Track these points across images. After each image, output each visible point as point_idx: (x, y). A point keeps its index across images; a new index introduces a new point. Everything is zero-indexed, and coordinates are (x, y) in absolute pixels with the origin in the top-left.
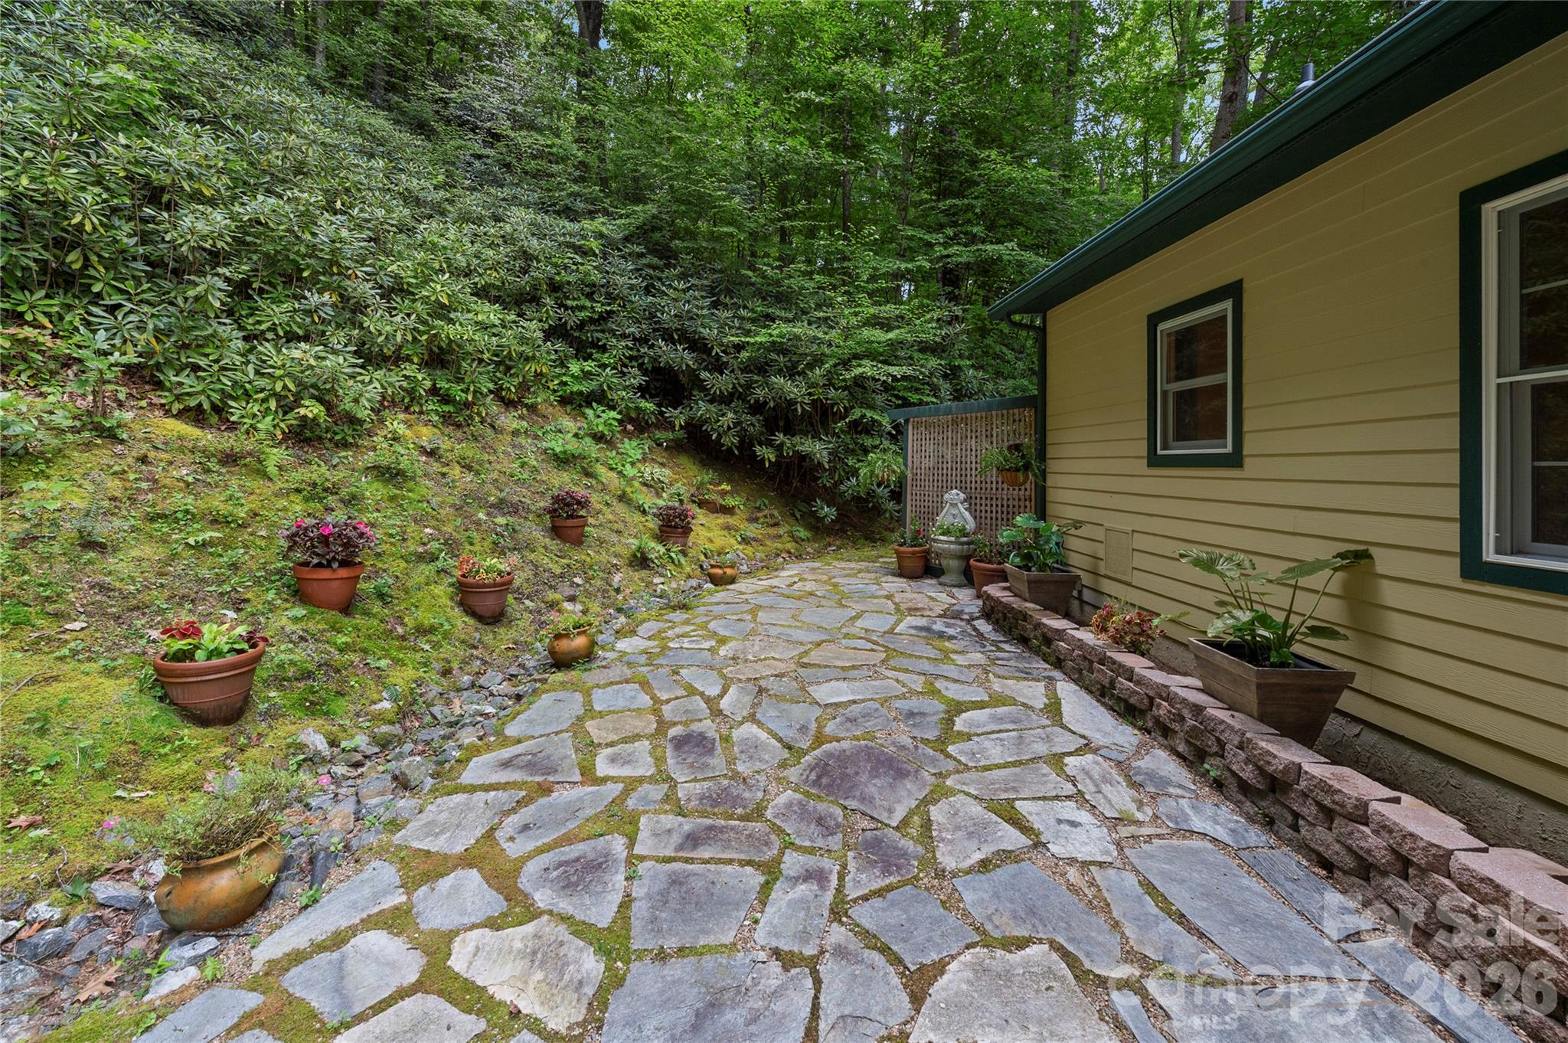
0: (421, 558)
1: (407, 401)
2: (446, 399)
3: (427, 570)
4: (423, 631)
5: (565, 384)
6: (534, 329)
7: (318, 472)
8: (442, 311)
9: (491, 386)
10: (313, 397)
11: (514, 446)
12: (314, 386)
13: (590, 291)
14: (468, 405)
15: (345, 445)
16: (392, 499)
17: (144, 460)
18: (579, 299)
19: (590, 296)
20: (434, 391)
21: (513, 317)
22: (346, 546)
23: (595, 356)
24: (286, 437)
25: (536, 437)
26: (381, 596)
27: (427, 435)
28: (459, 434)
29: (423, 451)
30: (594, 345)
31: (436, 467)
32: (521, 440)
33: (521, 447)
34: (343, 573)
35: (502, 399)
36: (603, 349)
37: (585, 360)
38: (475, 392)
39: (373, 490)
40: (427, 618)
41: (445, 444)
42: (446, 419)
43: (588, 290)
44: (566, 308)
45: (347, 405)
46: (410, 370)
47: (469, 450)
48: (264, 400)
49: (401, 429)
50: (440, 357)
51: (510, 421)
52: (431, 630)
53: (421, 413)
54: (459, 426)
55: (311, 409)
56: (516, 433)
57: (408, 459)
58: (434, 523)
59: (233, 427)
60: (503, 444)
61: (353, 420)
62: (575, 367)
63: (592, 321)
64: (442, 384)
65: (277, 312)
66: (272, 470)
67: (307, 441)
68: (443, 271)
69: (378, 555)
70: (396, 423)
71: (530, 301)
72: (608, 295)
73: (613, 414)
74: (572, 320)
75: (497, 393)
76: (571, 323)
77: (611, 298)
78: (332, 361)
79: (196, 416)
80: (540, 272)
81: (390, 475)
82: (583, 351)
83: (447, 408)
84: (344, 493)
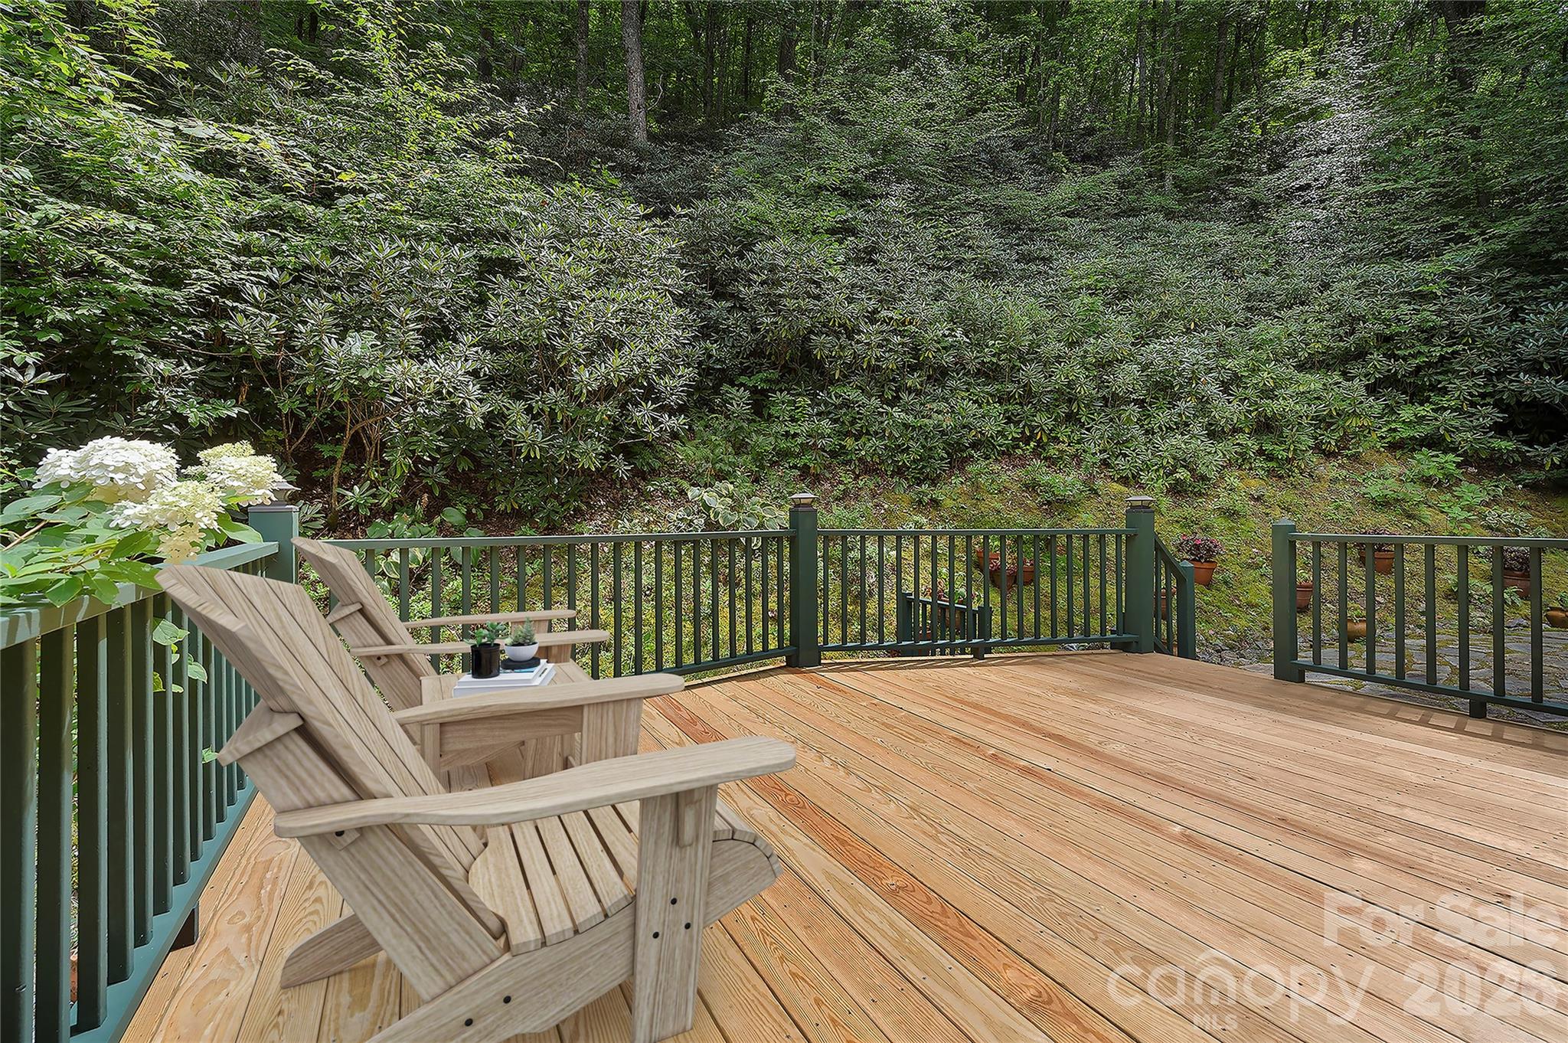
0: (1249, 566)
1: (1241, 461)
2: (1270, 458)
3: (1256, 574)
4: (1251, 606)
5: (1395, 430)
6: (1358, 386)
7: (1187, 511)
8: (1268, 393)
9: (1311, 443)
10: (1183, 466)
11: (1331, 492)
12: (1184, 460)
13: (1428, 334)
14: (1288, 460)
15: (1201, 495)
16: (1231, 529)
17: (1108, 504)
18: (1413, 346)
19: (1428, 342)
20: (1261, 452)
21: (1337, 378)
22: (1208, 551)
23: (1434, 399)
24: (1168, 491)
25: (1356, 483)
26: (1226, 583)
27: (1255, 486)
28: (1281, 484)
29: (1253, 498)
30: (1433, 388)
31: (1261, 509)
32: (1339, 486)
33: (1338, 492)
34: (1206, 565)
35: (1323, 452)
36: (1444, 391)
37: (1422, 405)
38: (1295, 450)
39: (1219, 523)
40: (1255, 600)
41: (1268, 492)
42: (1270, 473)
43: (1425, 335)
44: (1396, 358)
45: (1202, 470)
46: (1241, 438)
47: (1289, 497)
48: (1157, 470)
49: (1236, 483)
50: (1266, 426)
51: (1330, 470)
52: (1256, 606)
53: (1251, 469)
54: (1281, 477)
55: (1182, 474)
56: (1335, 480)
57: (1240, 502)
58: (1259, 546)
59: (1142, 487)
60: (1320, 490)
61: (1204, 478)
62: (1407, 413)
63: (1429, 365)
64: (1267, 447)
65: (1162, 417)
66: (1163, 510)
67: (1179, 492)
68: (1269, 361)
69: (1223, 561)
70: (1232, 479)
71: (1356, 358)
72: (1452, 335)
73: (1451, 457)
74: (1401, 368)
75: (1318, 448)
76: (1401, 372)
77: (1454, 337)
78: (1195, 443)
79: (1124, 481)
80: (1367, 330)
81: (1231, 514)
82: (1417, 395)
83: (1271, 464)
84: (1202, 524)
